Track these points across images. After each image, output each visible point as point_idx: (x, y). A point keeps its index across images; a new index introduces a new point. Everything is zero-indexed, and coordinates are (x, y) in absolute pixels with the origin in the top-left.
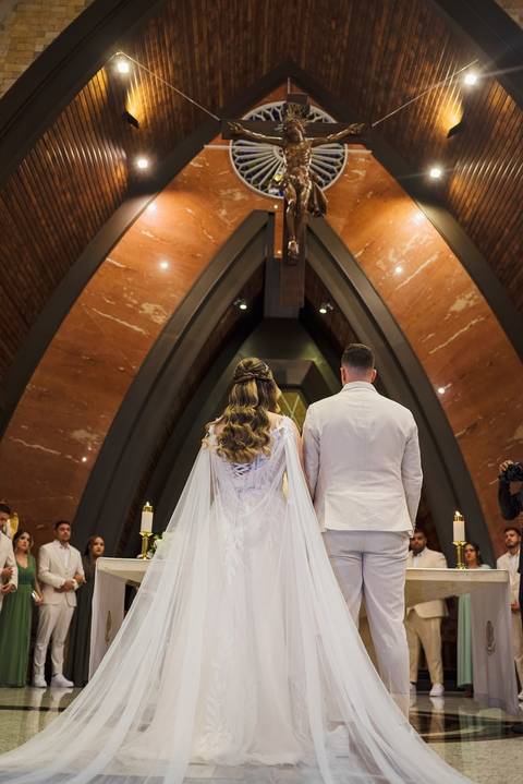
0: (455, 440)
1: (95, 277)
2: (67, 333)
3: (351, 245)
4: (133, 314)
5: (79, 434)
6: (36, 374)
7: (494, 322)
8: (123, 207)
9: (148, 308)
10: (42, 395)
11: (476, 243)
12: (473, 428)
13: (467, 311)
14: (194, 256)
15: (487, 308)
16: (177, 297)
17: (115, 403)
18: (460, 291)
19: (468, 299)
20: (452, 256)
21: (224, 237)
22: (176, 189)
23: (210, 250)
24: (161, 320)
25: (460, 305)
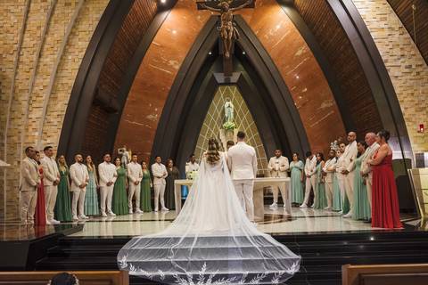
0: (297, 110)
1: (149, 51)
2: (140, 76)
3: (254, 28)
4: (166, 65)
5: (150, 117)
6: (130, 94)
7: (314, 59)
8: (157, 17)
9: (172, 62)
10: (133, 102)
11: (307, 24)
12: (304, 105)
13: (303, 54)
14: (188, 38)
15: (311, 54)
16: (182, 57)
17: (163, 103)
18: (300, 46)
19: (303, 50)
20: (297, 31)
21: (200, 28)
22: (178, 8)
24: (177, 67)
25: (299, 53)
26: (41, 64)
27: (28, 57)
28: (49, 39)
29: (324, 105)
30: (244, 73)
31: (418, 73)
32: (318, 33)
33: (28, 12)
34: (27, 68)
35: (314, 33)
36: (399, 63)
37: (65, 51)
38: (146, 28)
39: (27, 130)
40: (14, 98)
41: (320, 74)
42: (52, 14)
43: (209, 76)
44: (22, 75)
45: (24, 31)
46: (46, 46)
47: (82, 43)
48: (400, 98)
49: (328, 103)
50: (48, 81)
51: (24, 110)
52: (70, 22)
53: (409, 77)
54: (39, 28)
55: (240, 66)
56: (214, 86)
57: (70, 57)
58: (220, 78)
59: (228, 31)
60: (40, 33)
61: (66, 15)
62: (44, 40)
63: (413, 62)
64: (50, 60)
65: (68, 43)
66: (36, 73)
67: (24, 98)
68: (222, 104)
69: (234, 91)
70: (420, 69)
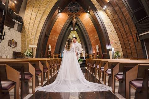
1: (56, 22)
2: (53, 28)
4: (59, 26)
5: (55, 38)
6: (51, 32)
7: (94, 26)
8: (58, 15)
9: (61, 25)
10: (52, 34)
13: (91, 25)
17: (59, 35)
19: (91, 24)
20: (90, 20)
22: (63, 12)
23: (67, 19)
24: (62, 27)
25: (90, 25)
26: (34, 26)
27: (31, 25)
28: (36, 21)
29: (95, 37)
30: (78, 28)
31: (113, 32)
32: (95, 20)
33: (31, 15)
34: (31, 27)
35: (94, 20)
36: (109, 29)
37: (39, 24)
38: (55, 17)
39: (31, 40)
40: (28, 34)
41: (95, 30)
42: (36, 16)
43: (69, 28)
44: (30, 29)
45: (30, 19)
46: (35, 23)
47: (43, 22)
48: (109, 37)
49: (97, 36)
50: (36, 30)
51: (30, 36)
52: (41, 17)
53: (111, 32)
54: (34, 18)
55: (77, 26)
56: (70, 31)
57: (40, 25)
58: (72, 29)
59: (74, 21)
60: (34, 20)
61: (39, 16)
62: (35, 21)
63: (112, 29)
64: (36, 25)
65: (40, 22)
66: (33, 28)
67: (30, 34)
68: (72, 35)
69: (75, 32)
70: (114, 31)
